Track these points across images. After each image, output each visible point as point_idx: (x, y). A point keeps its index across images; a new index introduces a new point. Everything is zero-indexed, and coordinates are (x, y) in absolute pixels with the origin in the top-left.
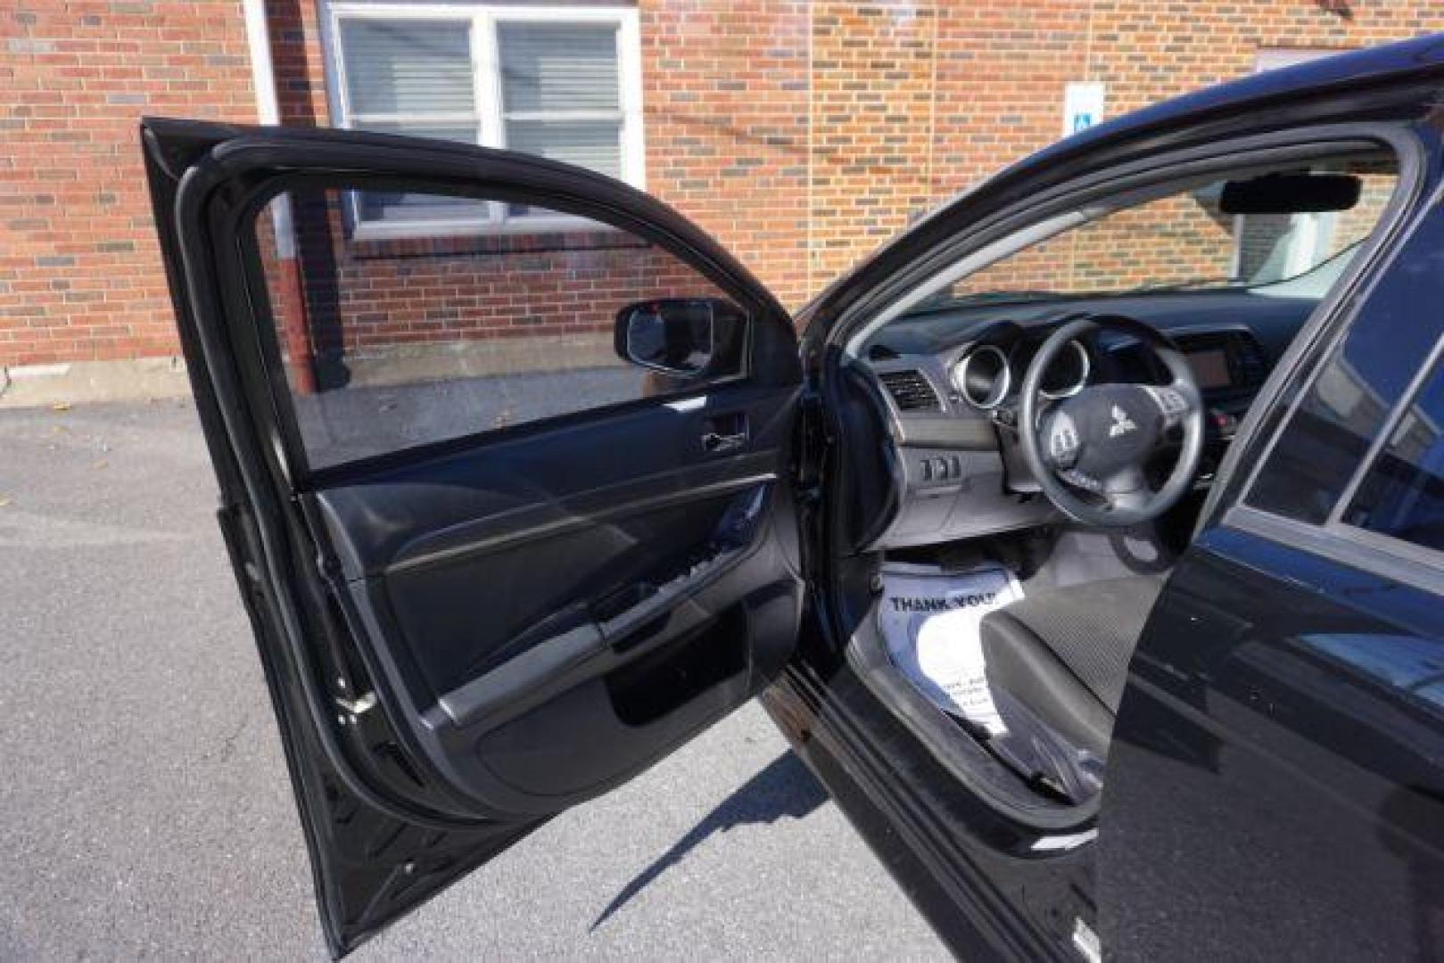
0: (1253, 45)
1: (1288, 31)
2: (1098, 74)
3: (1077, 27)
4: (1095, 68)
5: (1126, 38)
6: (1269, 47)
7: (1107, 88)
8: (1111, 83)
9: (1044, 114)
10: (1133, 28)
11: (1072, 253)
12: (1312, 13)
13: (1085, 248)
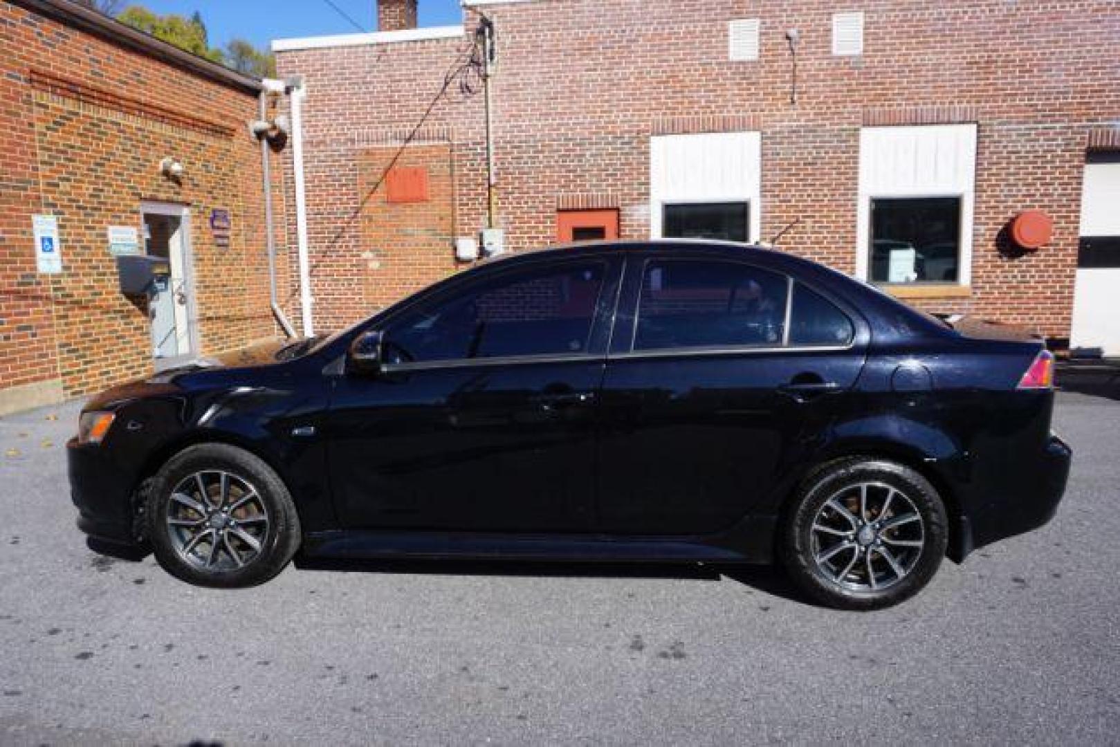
0: (137, 198)
1: (154, 190)
2: (51, 210)
3: (32, 175)
4: (48, 205)
5: (64, 186)
6: (145, 199)
7: (58, 219)
8: (61, 216)
9: (19, 236)
10: (68, 180)
11: (56, 336)
12: (163, 181)
13: (63, 331)
